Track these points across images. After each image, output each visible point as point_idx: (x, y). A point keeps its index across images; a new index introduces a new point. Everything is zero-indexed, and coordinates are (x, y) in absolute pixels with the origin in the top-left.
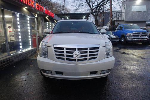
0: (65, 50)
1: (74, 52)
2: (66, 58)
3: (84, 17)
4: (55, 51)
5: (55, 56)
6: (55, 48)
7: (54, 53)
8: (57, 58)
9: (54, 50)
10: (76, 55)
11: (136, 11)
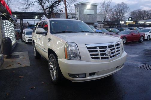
0: (98, 49)
1: (106, 50)
2: (101, 57)
3: (36, 17)
4: (90, 51)
5: (90, 57)
6: (88, 48)
7: (89, 53)
8: (93, 58)
9: (87, 50)
10: (109, 53)
11: (87, 14)
